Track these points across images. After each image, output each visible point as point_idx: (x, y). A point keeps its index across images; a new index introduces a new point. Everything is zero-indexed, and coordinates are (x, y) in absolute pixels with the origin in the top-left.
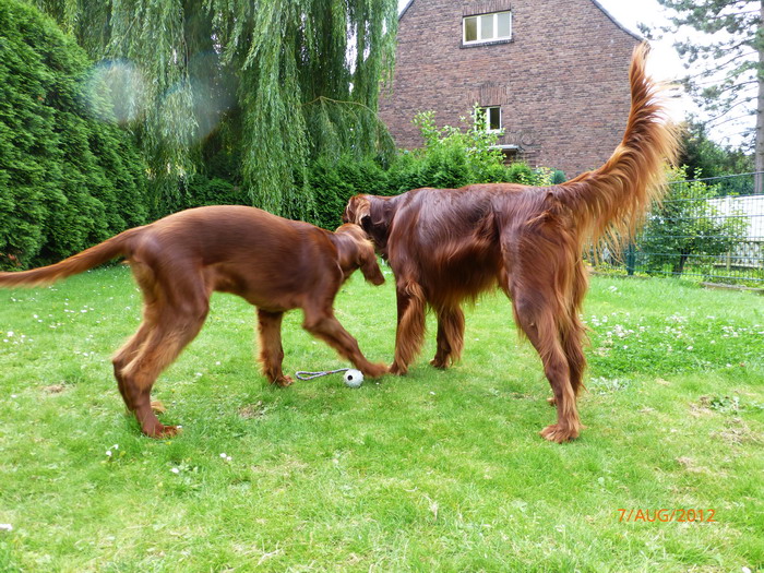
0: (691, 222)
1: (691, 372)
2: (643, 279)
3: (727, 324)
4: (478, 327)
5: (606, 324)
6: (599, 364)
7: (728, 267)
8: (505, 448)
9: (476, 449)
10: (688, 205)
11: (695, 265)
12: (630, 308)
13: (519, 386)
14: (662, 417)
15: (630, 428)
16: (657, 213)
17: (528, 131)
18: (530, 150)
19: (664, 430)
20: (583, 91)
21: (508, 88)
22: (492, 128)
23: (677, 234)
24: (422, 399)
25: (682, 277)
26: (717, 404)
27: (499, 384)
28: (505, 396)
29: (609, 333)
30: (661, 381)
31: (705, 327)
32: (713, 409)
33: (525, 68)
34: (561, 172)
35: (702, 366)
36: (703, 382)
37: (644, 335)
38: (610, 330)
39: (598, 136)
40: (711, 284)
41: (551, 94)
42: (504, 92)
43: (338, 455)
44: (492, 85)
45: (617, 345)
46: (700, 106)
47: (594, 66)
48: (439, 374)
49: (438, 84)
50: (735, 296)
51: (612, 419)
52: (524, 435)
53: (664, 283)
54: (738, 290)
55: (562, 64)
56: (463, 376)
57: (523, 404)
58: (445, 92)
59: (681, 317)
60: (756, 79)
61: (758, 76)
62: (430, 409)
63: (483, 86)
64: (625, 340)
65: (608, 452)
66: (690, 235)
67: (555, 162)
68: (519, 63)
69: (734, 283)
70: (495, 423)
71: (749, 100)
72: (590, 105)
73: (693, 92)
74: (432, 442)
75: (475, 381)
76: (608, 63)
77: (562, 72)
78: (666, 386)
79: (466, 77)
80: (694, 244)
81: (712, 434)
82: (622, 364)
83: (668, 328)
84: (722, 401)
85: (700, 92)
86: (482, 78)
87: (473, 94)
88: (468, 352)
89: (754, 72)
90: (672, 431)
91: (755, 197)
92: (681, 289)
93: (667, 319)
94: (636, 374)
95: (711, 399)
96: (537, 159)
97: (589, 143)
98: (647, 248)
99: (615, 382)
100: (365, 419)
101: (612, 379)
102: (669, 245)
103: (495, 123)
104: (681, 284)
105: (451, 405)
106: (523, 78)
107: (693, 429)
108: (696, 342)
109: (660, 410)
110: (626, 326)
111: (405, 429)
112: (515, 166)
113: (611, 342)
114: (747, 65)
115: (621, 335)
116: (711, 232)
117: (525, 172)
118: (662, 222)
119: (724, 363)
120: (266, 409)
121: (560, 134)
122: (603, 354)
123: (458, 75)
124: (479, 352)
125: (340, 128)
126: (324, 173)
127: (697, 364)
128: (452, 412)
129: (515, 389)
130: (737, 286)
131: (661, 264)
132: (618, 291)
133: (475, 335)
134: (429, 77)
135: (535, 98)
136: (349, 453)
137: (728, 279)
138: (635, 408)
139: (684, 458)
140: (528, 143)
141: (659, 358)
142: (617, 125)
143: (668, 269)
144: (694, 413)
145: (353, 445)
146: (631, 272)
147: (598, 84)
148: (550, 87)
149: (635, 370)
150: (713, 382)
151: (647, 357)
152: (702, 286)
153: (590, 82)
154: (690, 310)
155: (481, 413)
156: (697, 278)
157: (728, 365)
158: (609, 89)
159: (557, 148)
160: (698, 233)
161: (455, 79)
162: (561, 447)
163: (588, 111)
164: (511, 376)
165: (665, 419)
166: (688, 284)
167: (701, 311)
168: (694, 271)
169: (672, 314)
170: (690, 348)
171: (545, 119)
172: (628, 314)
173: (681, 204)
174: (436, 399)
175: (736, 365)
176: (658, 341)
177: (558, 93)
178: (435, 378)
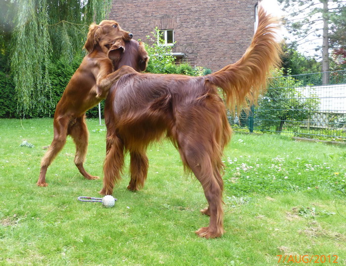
0: (286, 101)
1: (287, 192)
2: (258, 135)
3: (308, 163)
4: (158, 164)
5: (236, 162)
6: (231, 188)
7: (308, 128)
8: (173, 243)
9: (154, 243)
10: (285, 91)
11: (289, 127)
12: (251, 152)
13: (183, 203)
14: (270, 220)
15: (250, 229)
16: (266, 95)
17: (190, 45)
18: (191, 56)
19: (271, 229)
20: (222, 22)
21: (178, 19)
22: (168, 42)
23: (278, 108)
24: (121, 211)
25: (282, 134)
26: (302, 212)
27: (170, 201)
28: (173, 209)
29: (238, 168)
30: (269, 198)
31: (295, 165)
32: (300, 215)
33: (188, 7)
34: (210, 70)
35: (294, 189)
36: (294, 198)
37: (259, 169)
38: (238, 166)
39: (231, 49)
40: (299, 138)
41: (203, 23)
42: (176, 21)
43: (65, 250)
44: (168, 17)
45: (242, 175)
46: (291, 32)
47: (229, 8)
48: (133, 195)
49: (136, 15)
50: (313, 145)
51: (240, 223)
52: (185, 234)
53: (271, 138)
54: (315, 142)
55: (210, 6)
56: (148, 196)
57: (185, 214)
58: (139, 20)
59: (281, 159)
60: (322, 18)
61: (323, 17)
62: (126, 218)
63: (163, 17)
64: (248, 173)
65: (237, 244)
66: (286, 108)
67: (206, 64)
68: (185, 5)
69: (312, 137)
70: (166, 227)
71: (317, 30)
72: (226, 30)
73: (287, 25)
74: (127, 240)
75: (155, 199)
76: (237, 6)
77: (210, 10)
78: (272, 201)
79: (153, 12)
80: (288, 114)
81: (299, 231)
82: (246, 188)
83: (273, 165)
84: (305, 210)
85: (290, 25)
86: (162, 13)
87: (157, 22)
88: (151, 181)
89: (320, 14)
90: (276, 230)
91: (322, 87)
92: (281, 141)
93: (273, 160)
94: (254, 194)
95: (299, 209)
96: (195, 62)
97: (226, 53)
98: (261, 116)
99: (241, 199)
100: (83, 225)
101: (240, 197)
102: (273, 114)
103: (170, 40)
104: (281, 138)
105: (140, 215)
106: (187, 13)
107: (288, 228)
108: (290, 173)
109: (268, 216)
110: (248, 164)
111: (109, 231)
112: (182, 66)
113: (239, 174)
114: (317, 10)
115: (245, 169)
116: (298, 107)
117: (188, 70)
118: (269, 101)
119: (306, 187)
120: (19, 219)
121: (208, 47)
122: (234, 181)
123: (148, 10)
124: (158, 181)
125: (75, 40)
126: (64, 68)
127: (290, 187)
128: (140, 220)
129: (180, 205)
130: (313, 139)
131: (269, 126)
132: (243, 142)
133: (156, 170)
134: (130, 11)
135: (194, 25)
136: (73, 248)
137: (308, 135)
138: (253, 216)
139: (283, 247)
140: (190, 52)
141: (268, 184)
142: (243, 43)
143: (273, 129)
144: (289, 218)
145: (75, 242)
146: (251, 131)
147: (231, 18)
148: (203, 19)
149: (253, 191)
150: (300, 198)
151: (261, 183)
152: (293, 139)
153: (226, 17)
154: (286, 155)
155: (158, 220)
156: (291, 134)
157: (309, 188)
158: (238, 21)
159: (207, 55)
160: (291, 107)
161: (146, 12)
162: (208, 241)
163: (225, 34)
164: (177, 196)
165: (271, 222)
166: (285, 138)
167: (292, 155)
168: (288, 130)
169: (276, 156)
170: (286, 177)
171: (200, 38)
172: (249, 156)
173: (280, 90)
174: (130, 211)
175: (313, 188)
176: (267, 173)
177: (208, 23)
178: (130, 198)
